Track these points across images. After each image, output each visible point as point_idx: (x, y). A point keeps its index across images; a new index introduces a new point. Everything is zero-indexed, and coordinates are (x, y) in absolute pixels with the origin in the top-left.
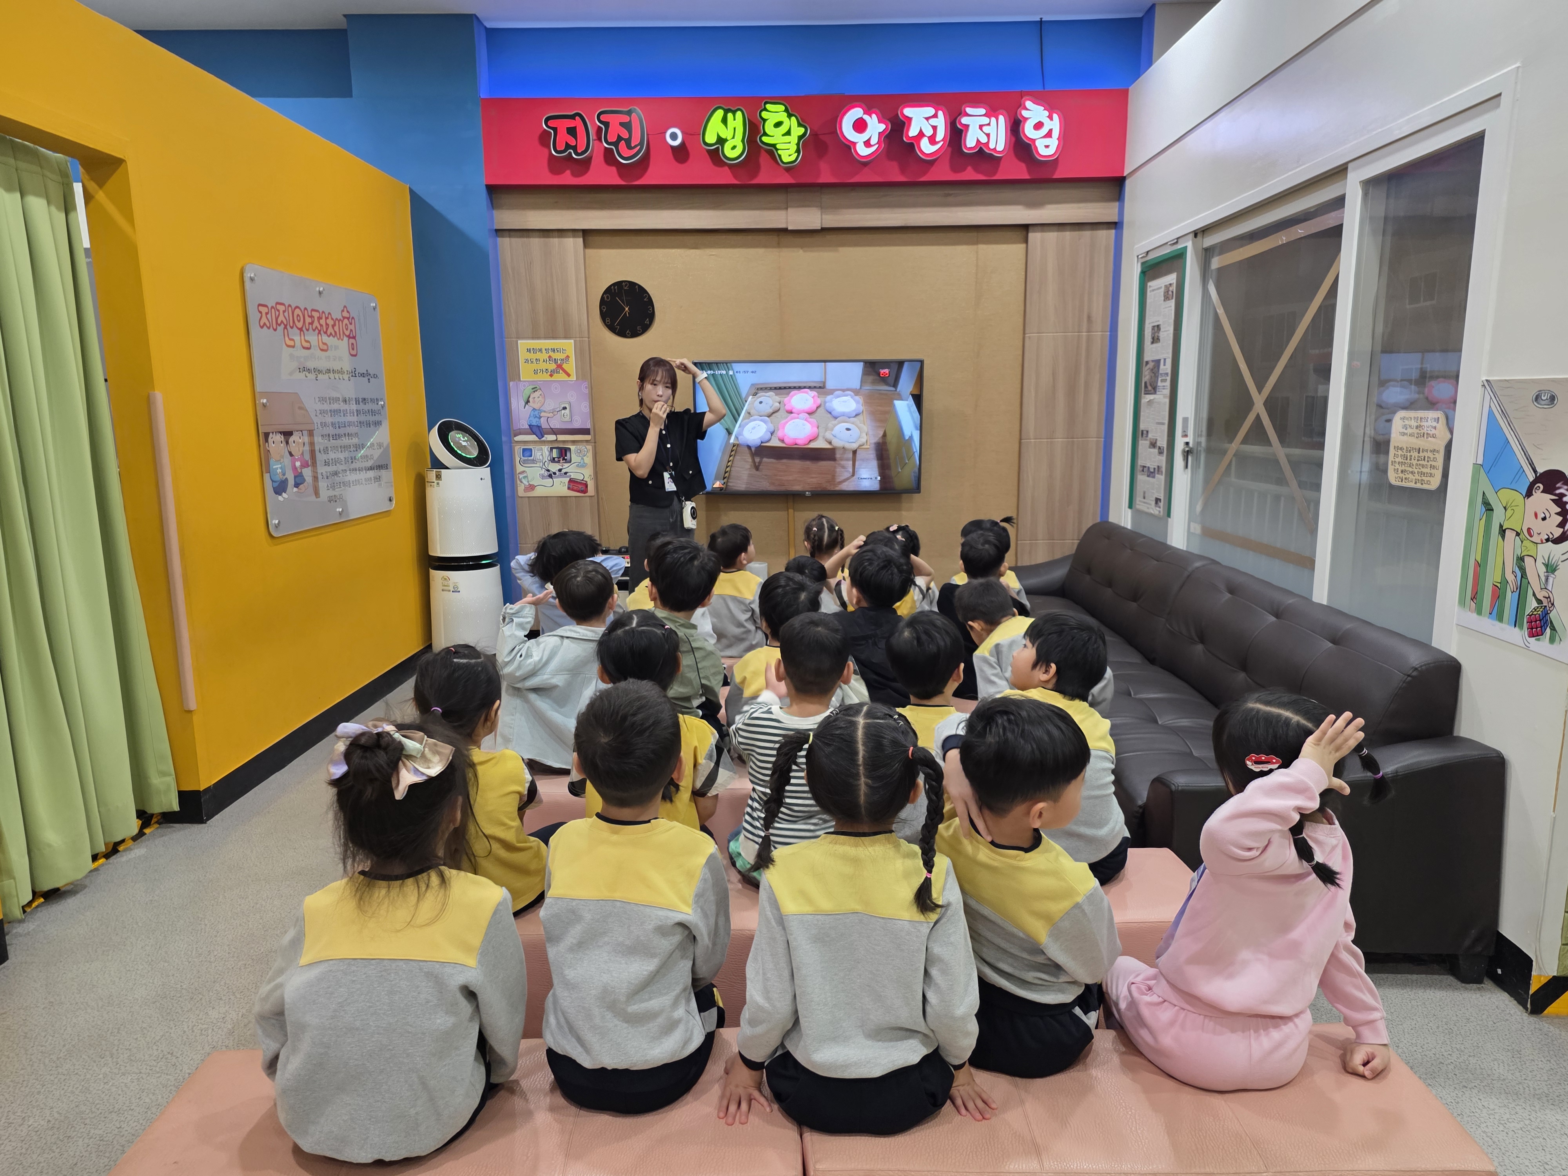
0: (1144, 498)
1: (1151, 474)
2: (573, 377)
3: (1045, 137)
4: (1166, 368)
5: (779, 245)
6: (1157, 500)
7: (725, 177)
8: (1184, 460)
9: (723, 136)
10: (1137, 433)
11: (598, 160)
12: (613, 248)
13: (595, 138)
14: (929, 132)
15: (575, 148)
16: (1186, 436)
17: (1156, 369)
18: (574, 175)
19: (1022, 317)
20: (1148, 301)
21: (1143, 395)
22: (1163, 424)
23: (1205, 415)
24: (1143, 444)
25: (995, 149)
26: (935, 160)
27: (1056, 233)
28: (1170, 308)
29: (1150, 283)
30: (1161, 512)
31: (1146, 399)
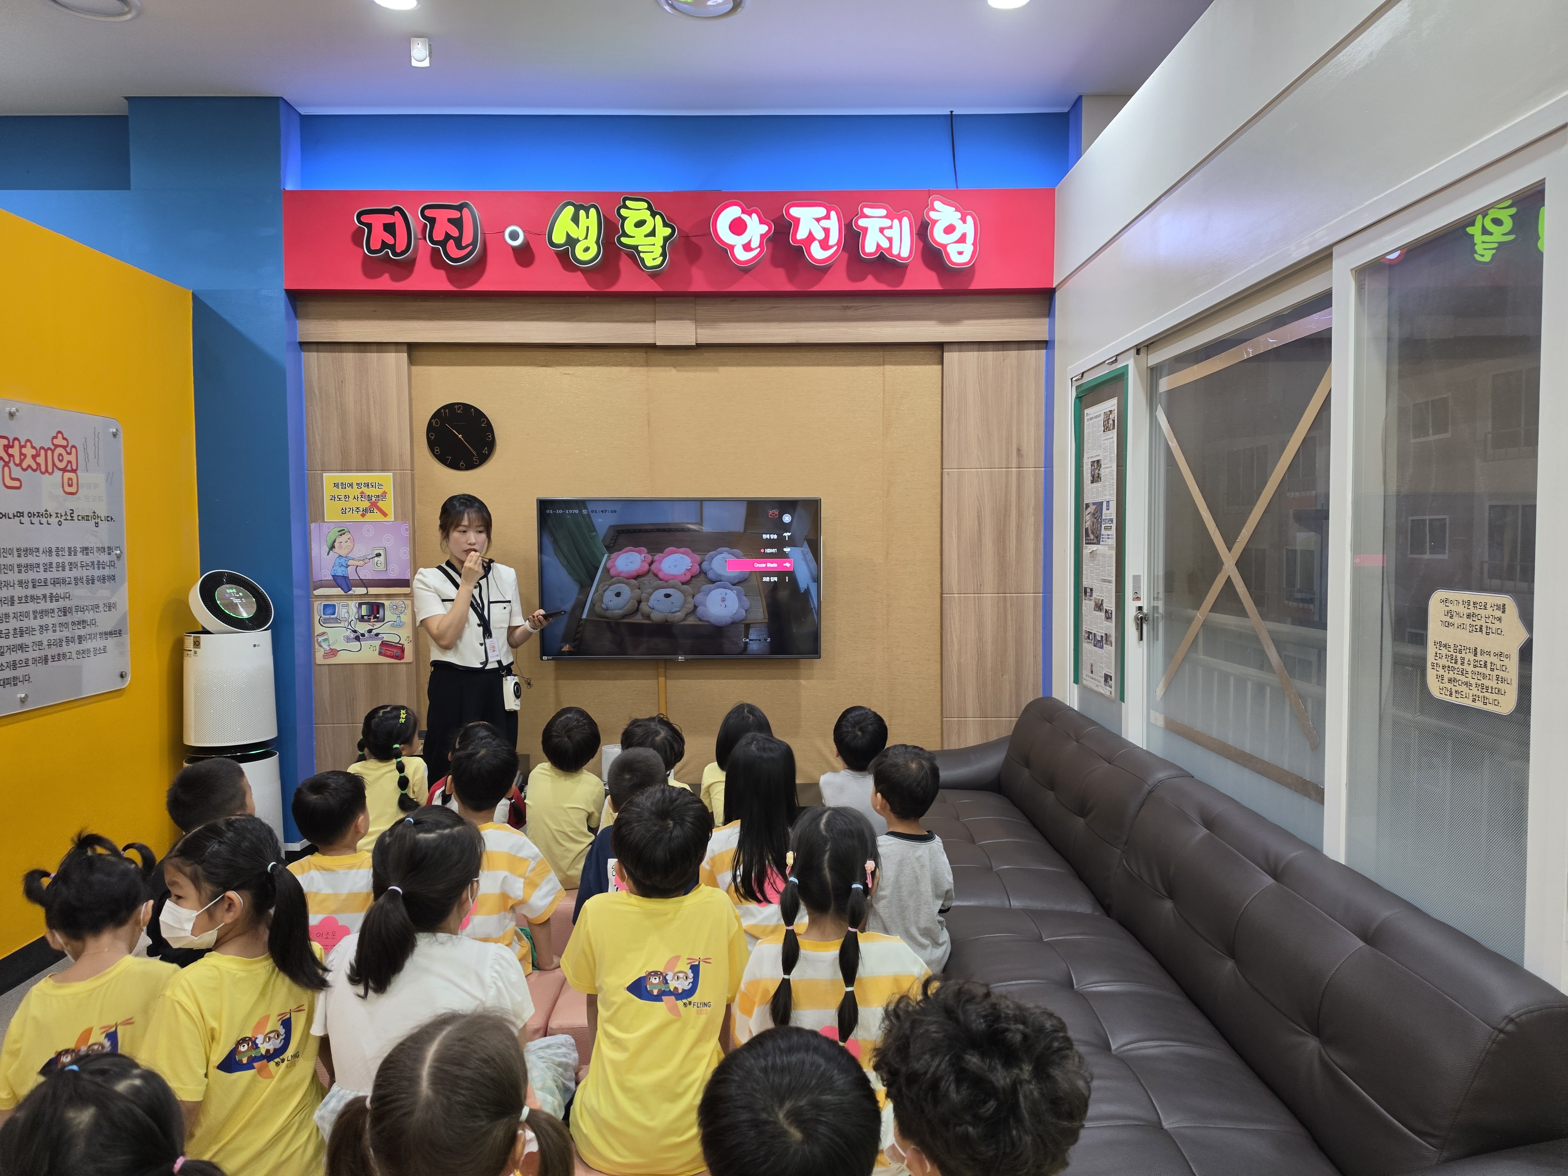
0: (1092, 672)
1: (1099, 643)
2: (391, 517)
3: (958, 242)
4: (1112, 513)
5: (647, 364)
6: (1107, 678)
7: (577, 283)
8: (1137, 629)
9: (574, 235)
10: (1081, 592)
11: (421, 262)
12: (445, 365)
13: (420, 236)
14: (820, 235)
15: (392, 248)
16: (1138, 599)
18: (395, 279)
19: (940, 450)
20: (1086, 431)
21: (1084, 545)
22: (1110, 582)
23: (1161, 570)
24: (1088, 605)
25: (899, 254)
26: (829, 267)
27: (976, 353)
28: (1111, 440)
29: (1086, 411)
30: (1113, 693)
31: (1087, 549)
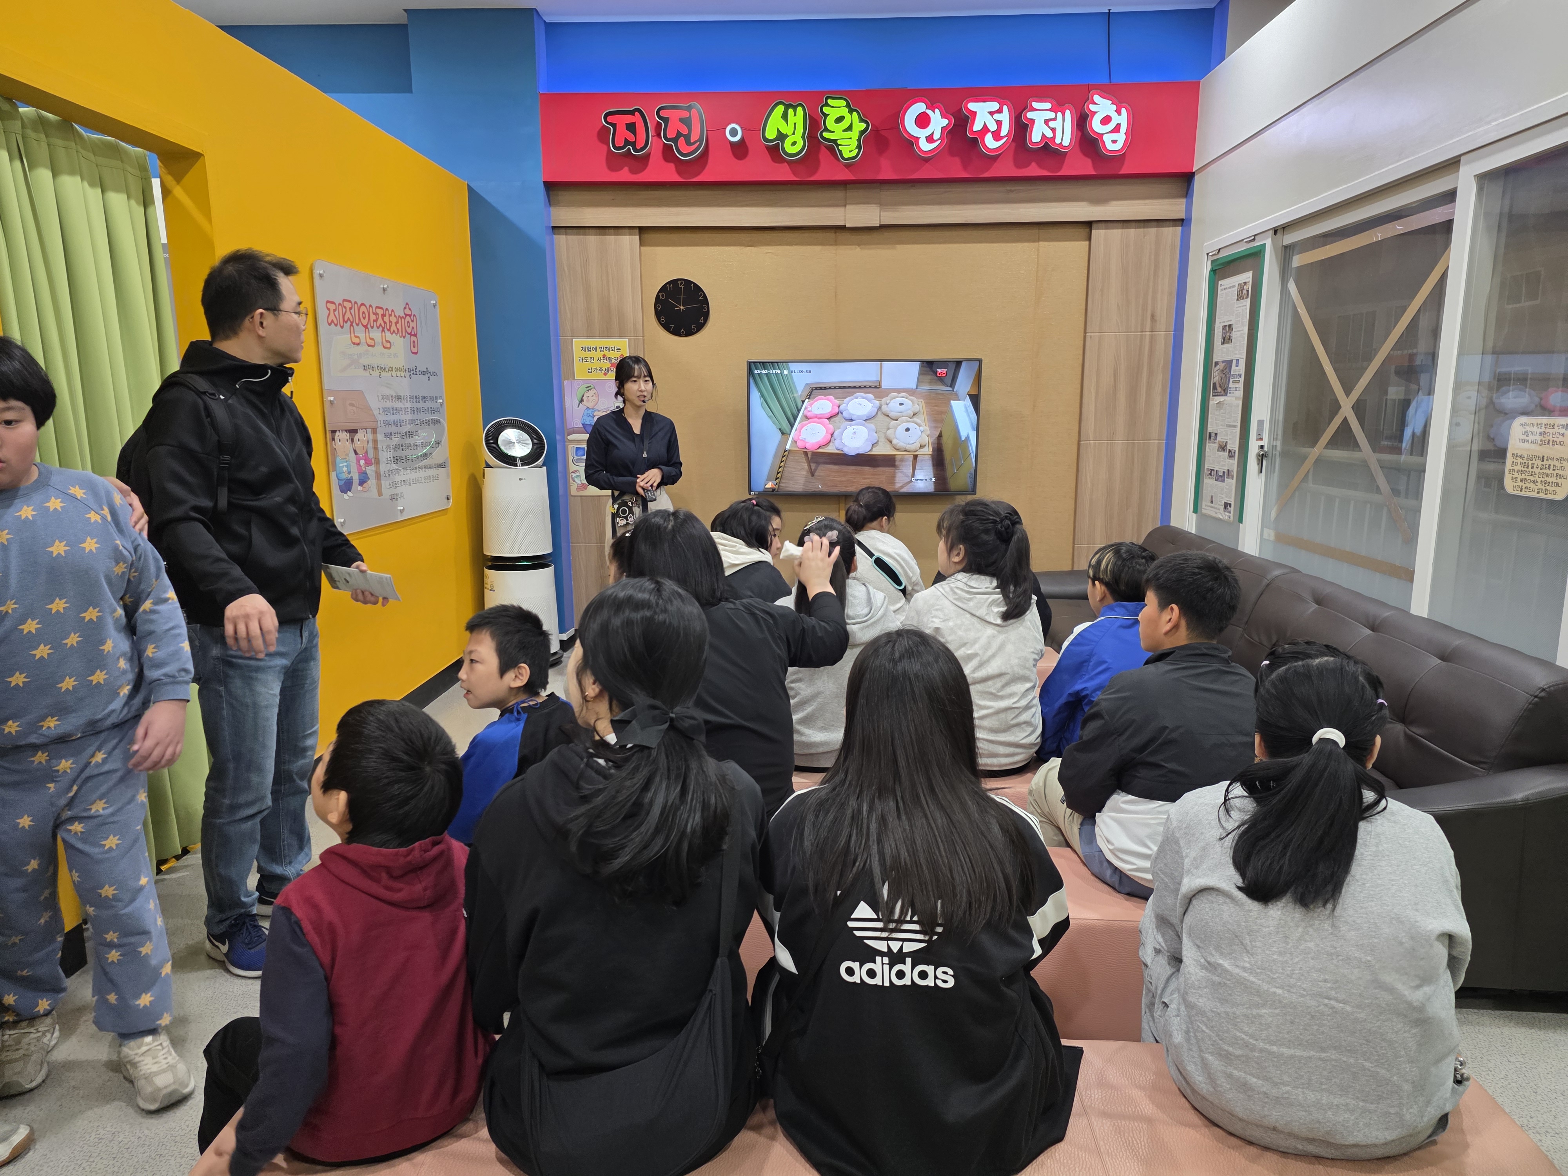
0: (1211, 502)
1: (1221, 478)
3: (1111, 132)
4: (1241, 369)
5: (836, 243)
6: (1227, 505)
7: (784, 174)
8: (1258, 464)
9: (784, 132)
10: (1205, 436)
11: (656, 156)
12: (669, 246)
13: (654, 133)
14: (993, 127)
15: (633, 144)
16: (1261, 439)
17: (1227, 370)
18: (633, 171)
19: (1084, 317)
20: (1219, 300)
21: (1212, 397)
22: (1235, 426)
23: (1281, 418)
24: (1211, 448)
26: (1000, 155)
27: (1120, 231)
28: (1244, 307)
29: (1220, 282)
30: (1232, 517)
31: (1214, 401)
